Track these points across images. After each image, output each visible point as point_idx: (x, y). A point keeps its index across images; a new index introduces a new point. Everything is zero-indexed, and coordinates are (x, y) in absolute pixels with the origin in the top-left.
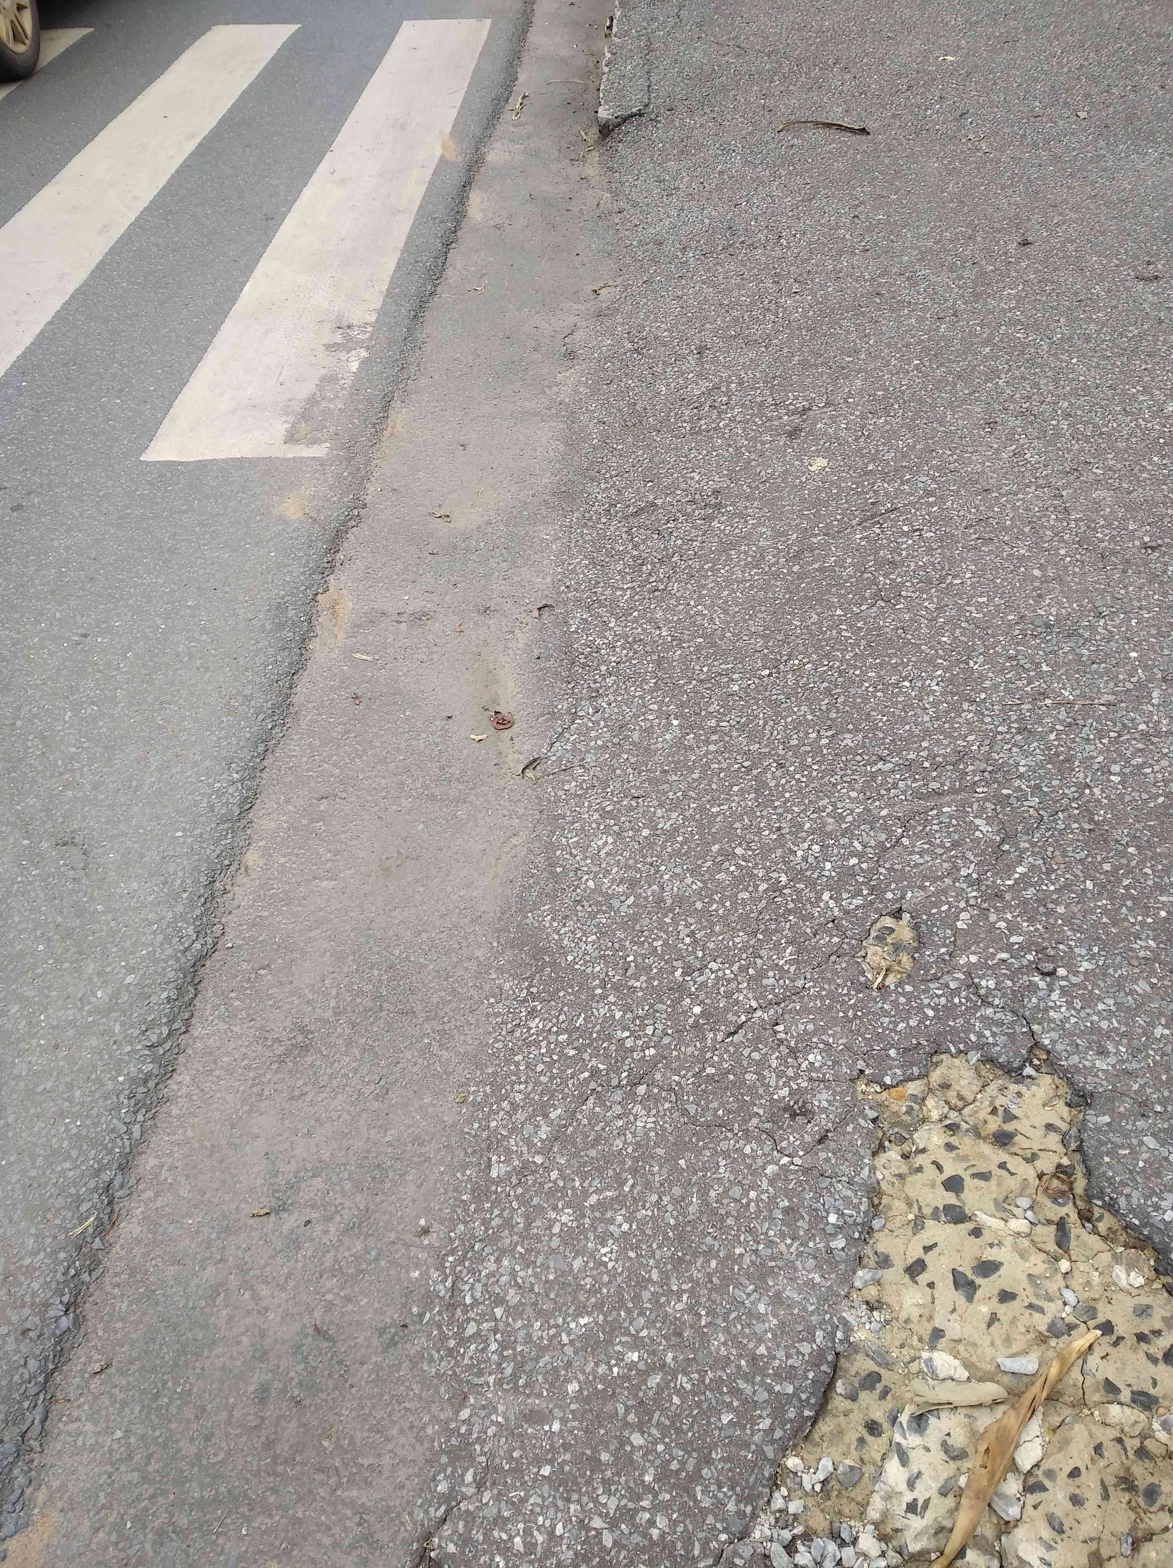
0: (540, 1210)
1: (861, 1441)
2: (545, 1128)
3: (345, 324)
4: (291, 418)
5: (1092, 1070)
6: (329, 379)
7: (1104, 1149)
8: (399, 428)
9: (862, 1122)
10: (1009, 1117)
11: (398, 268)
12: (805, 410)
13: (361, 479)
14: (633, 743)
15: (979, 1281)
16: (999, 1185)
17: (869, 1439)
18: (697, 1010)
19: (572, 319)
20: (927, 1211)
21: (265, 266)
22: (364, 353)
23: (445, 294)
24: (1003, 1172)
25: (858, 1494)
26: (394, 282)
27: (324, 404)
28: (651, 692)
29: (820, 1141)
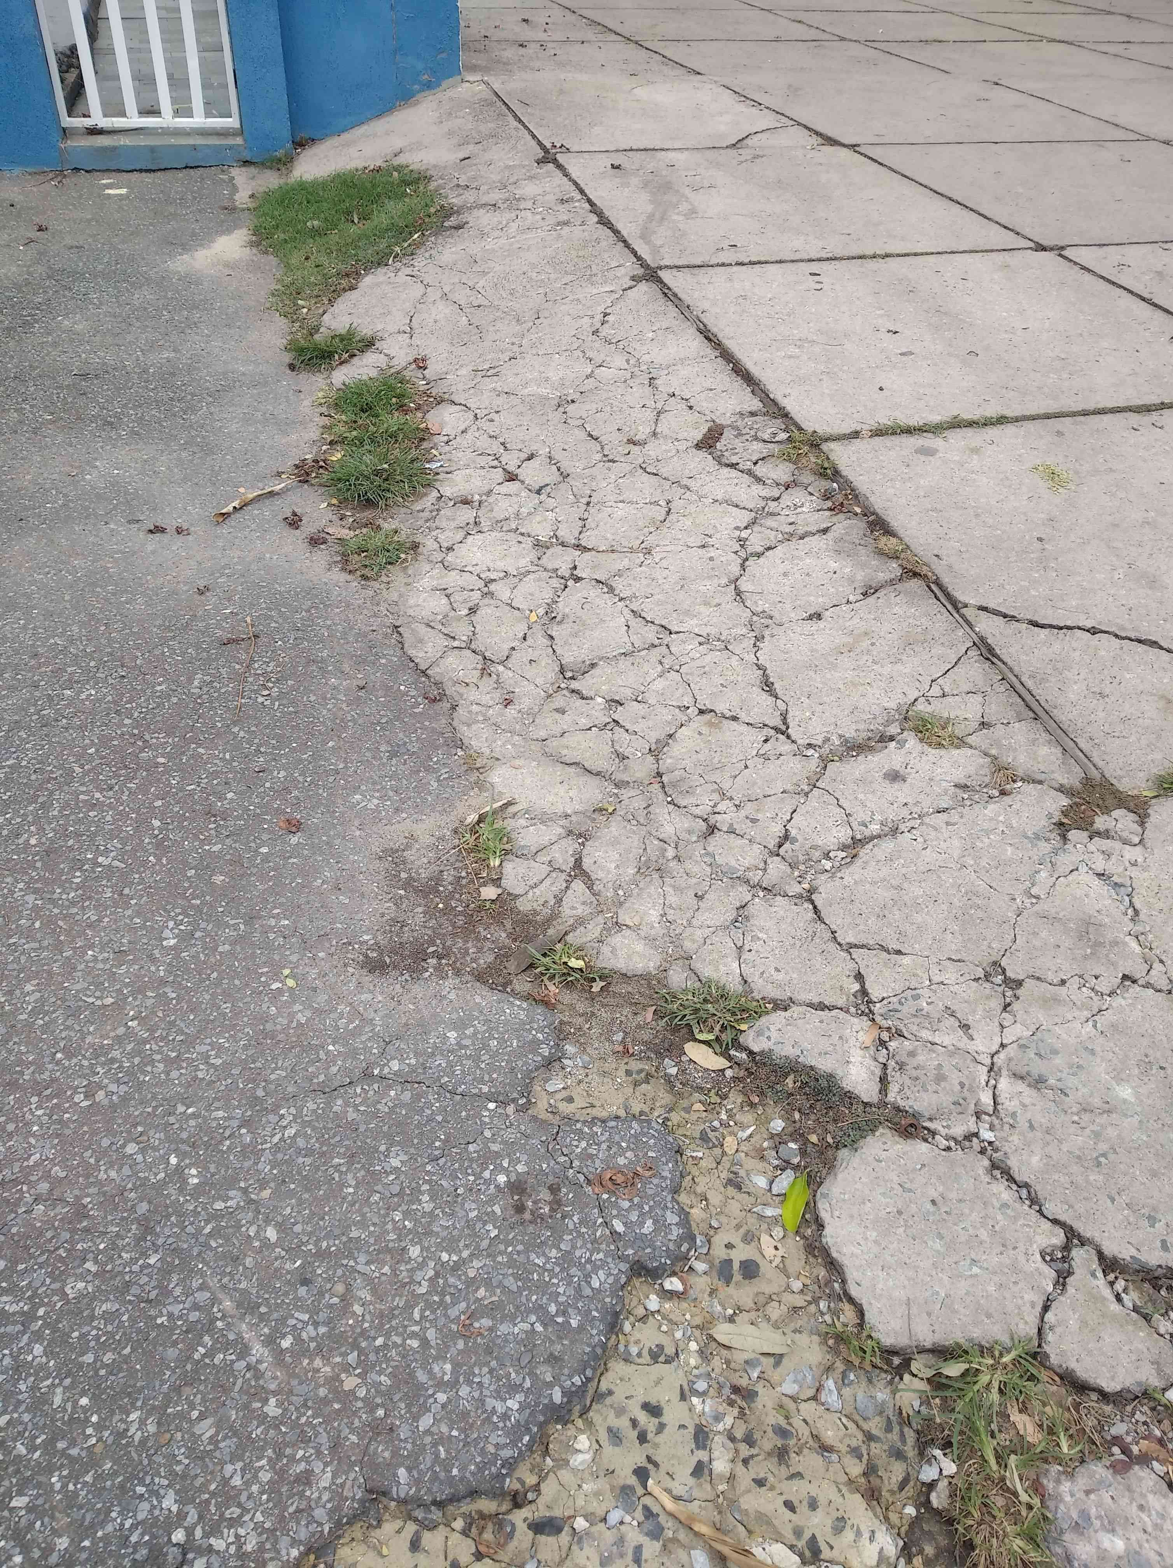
7: (442, 1475)
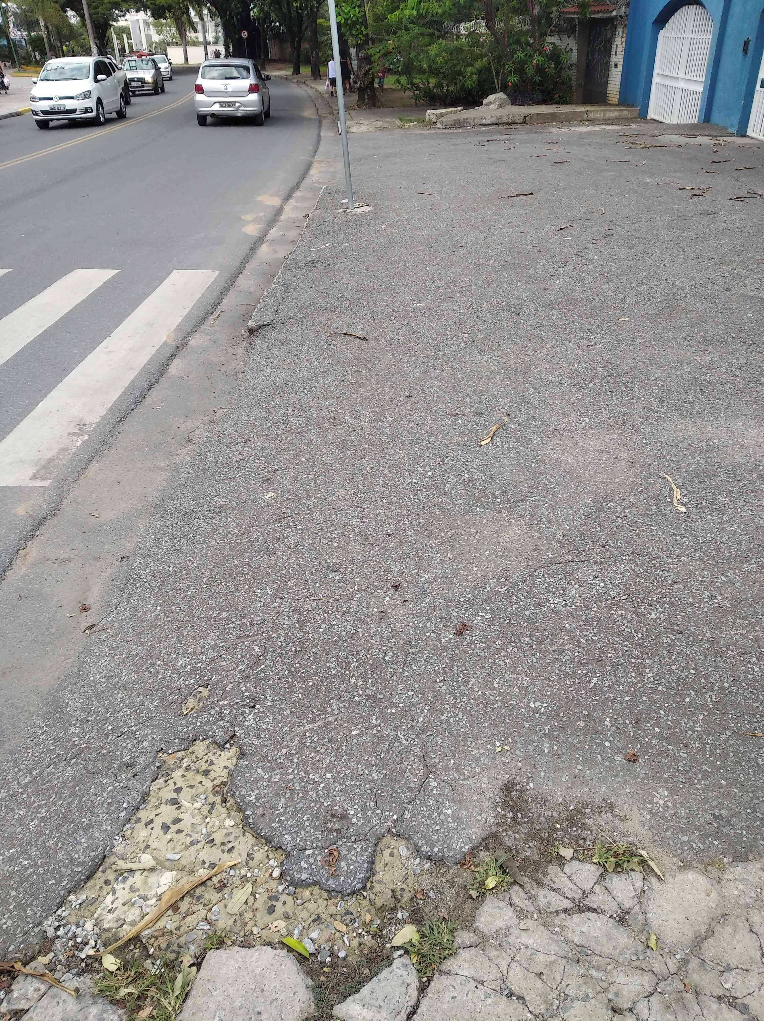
0: (13, 810)
1: (101, 887)
2: (29, 778)
3: (82, 423)
4: (37, 468)
5: (251, 745)
6: (65, 449)
8: (91, 473)
9: (152, 768)
10: (212, 763)
11: (121, 396)
12: (276, 470)
13: (62, 497)
14: (138, 618)
15: (171, 826)
16: (196, 790)
17: (104, 887)
18: (110, 728)
19: (198, 424)
20: (163, 801)
21: (54, 393)
22: (86, 438)
23: (140, 409)
24: (200, 785)
25: (92, 908)
26: (116, 403)
27: (56, 461)
28: (154, 595)
29: (134, 776)
